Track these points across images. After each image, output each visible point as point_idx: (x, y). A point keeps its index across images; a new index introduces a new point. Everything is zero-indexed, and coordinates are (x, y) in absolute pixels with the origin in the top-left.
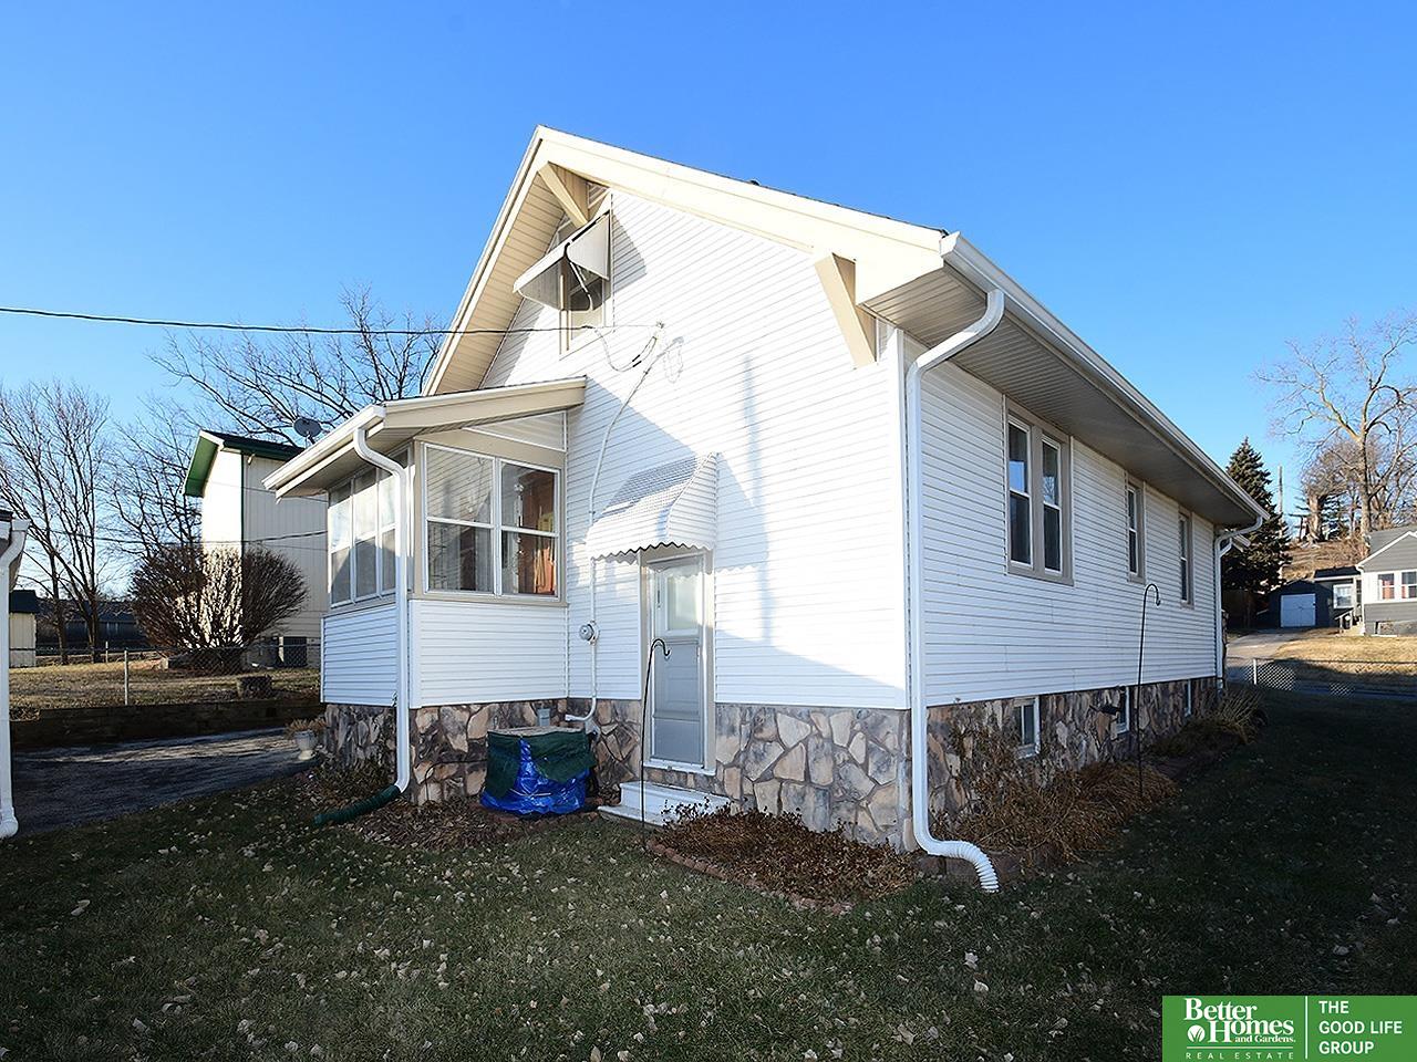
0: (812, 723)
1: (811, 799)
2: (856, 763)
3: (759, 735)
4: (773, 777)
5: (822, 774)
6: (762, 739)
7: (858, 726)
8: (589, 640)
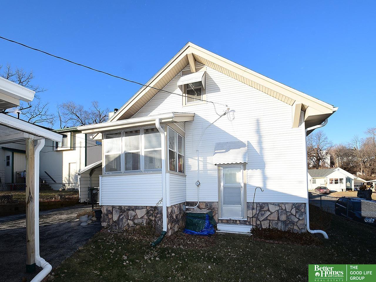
0: (279, 206)
1: (280, 224)
2: (293, 215)
3: (263, 210)
4: (267, 219)
5: (283, 218)
6: (263, 211)
7: (294, 207)
8: (198, 186)
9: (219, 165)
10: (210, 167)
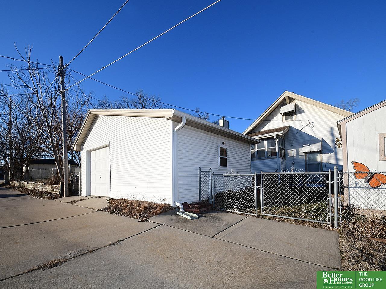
8: (293, 164)
9: (305, 153)
10: (300, 154)
